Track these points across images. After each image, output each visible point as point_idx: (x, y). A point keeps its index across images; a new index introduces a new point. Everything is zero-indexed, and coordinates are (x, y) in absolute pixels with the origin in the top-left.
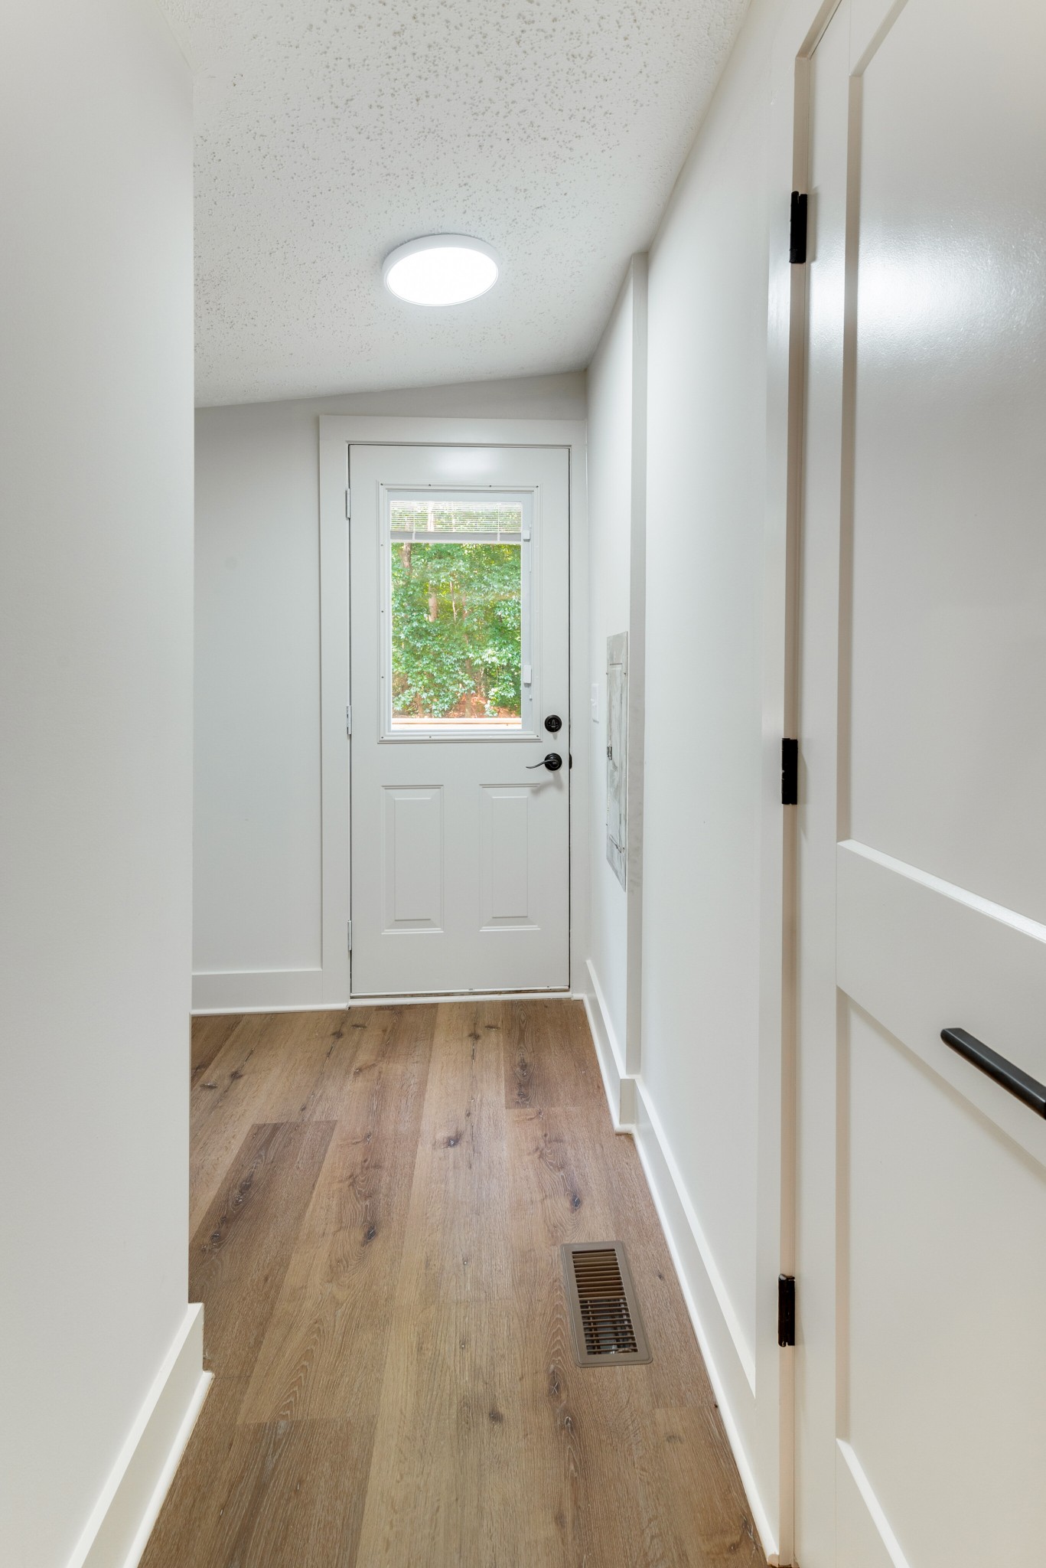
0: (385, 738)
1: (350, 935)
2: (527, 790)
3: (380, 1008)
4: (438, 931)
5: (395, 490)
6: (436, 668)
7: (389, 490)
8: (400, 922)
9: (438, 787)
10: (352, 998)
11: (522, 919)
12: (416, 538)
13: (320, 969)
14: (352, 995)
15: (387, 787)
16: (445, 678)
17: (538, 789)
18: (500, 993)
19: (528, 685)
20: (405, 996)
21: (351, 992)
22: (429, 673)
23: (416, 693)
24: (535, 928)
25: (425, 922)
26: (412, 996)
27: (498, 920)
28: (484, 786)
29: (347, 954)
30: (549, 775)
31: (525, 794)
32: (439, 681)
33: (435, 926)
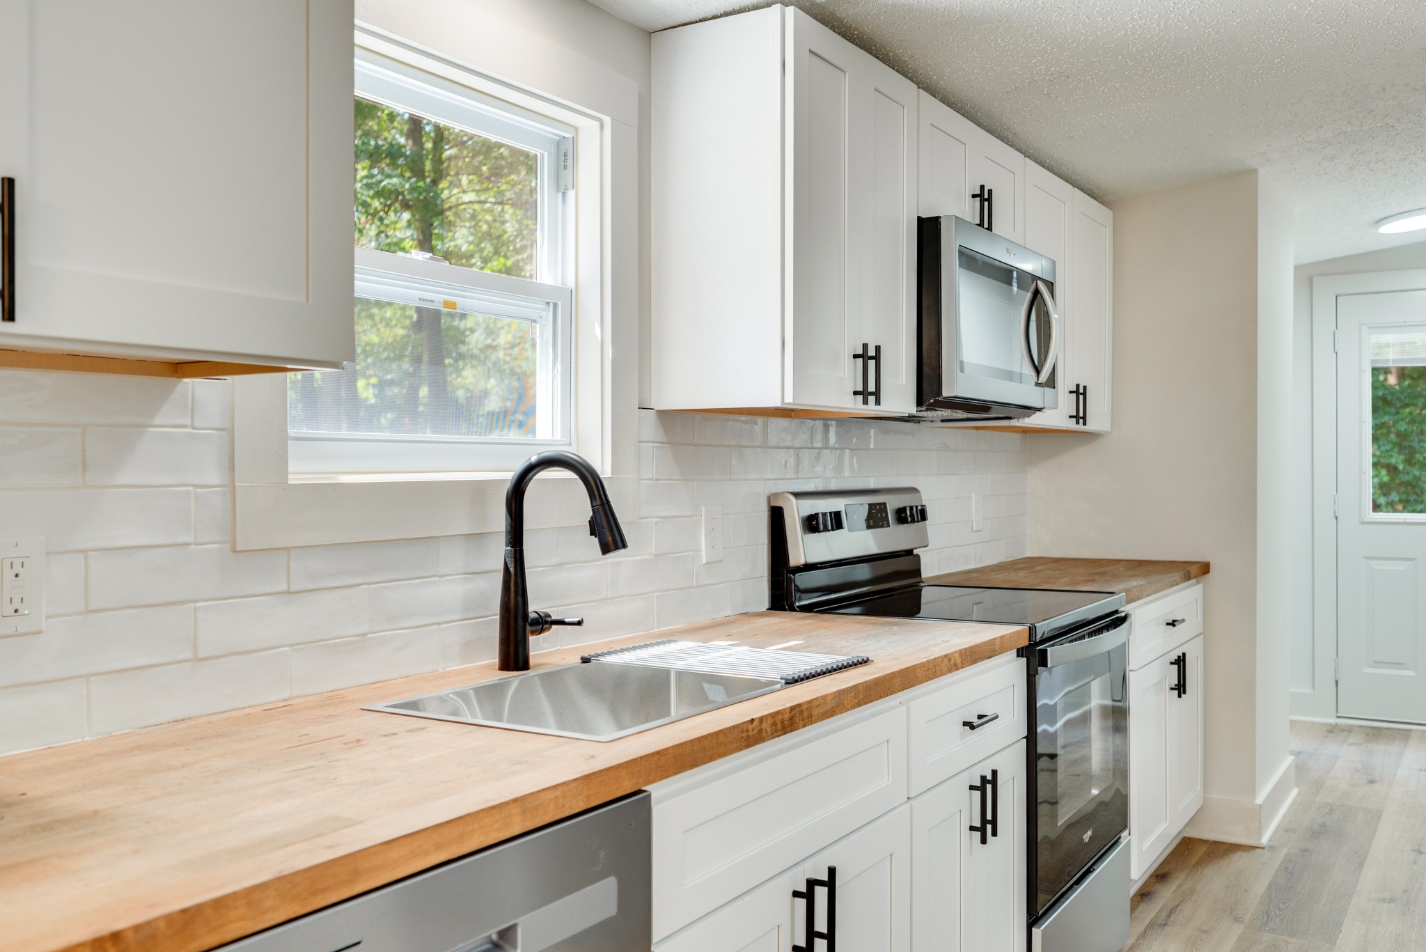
0: (1366, 520)
1: (1336, 669)
3: (1360, 727)
4: (1411, 674)
5: (1375, 328)
7: (1370, 328)
8: (1378, 664)
9: (1411, 559)
10: (1338, 717)
12: (1393, 363)
13: (1310, 691)
14: (1339, 715)
15: (1367, 558)
20: (1382, 721)
21: (1337, 712)
25: (1400, 665)
29: (1334, 683)
33: (1409, 670)
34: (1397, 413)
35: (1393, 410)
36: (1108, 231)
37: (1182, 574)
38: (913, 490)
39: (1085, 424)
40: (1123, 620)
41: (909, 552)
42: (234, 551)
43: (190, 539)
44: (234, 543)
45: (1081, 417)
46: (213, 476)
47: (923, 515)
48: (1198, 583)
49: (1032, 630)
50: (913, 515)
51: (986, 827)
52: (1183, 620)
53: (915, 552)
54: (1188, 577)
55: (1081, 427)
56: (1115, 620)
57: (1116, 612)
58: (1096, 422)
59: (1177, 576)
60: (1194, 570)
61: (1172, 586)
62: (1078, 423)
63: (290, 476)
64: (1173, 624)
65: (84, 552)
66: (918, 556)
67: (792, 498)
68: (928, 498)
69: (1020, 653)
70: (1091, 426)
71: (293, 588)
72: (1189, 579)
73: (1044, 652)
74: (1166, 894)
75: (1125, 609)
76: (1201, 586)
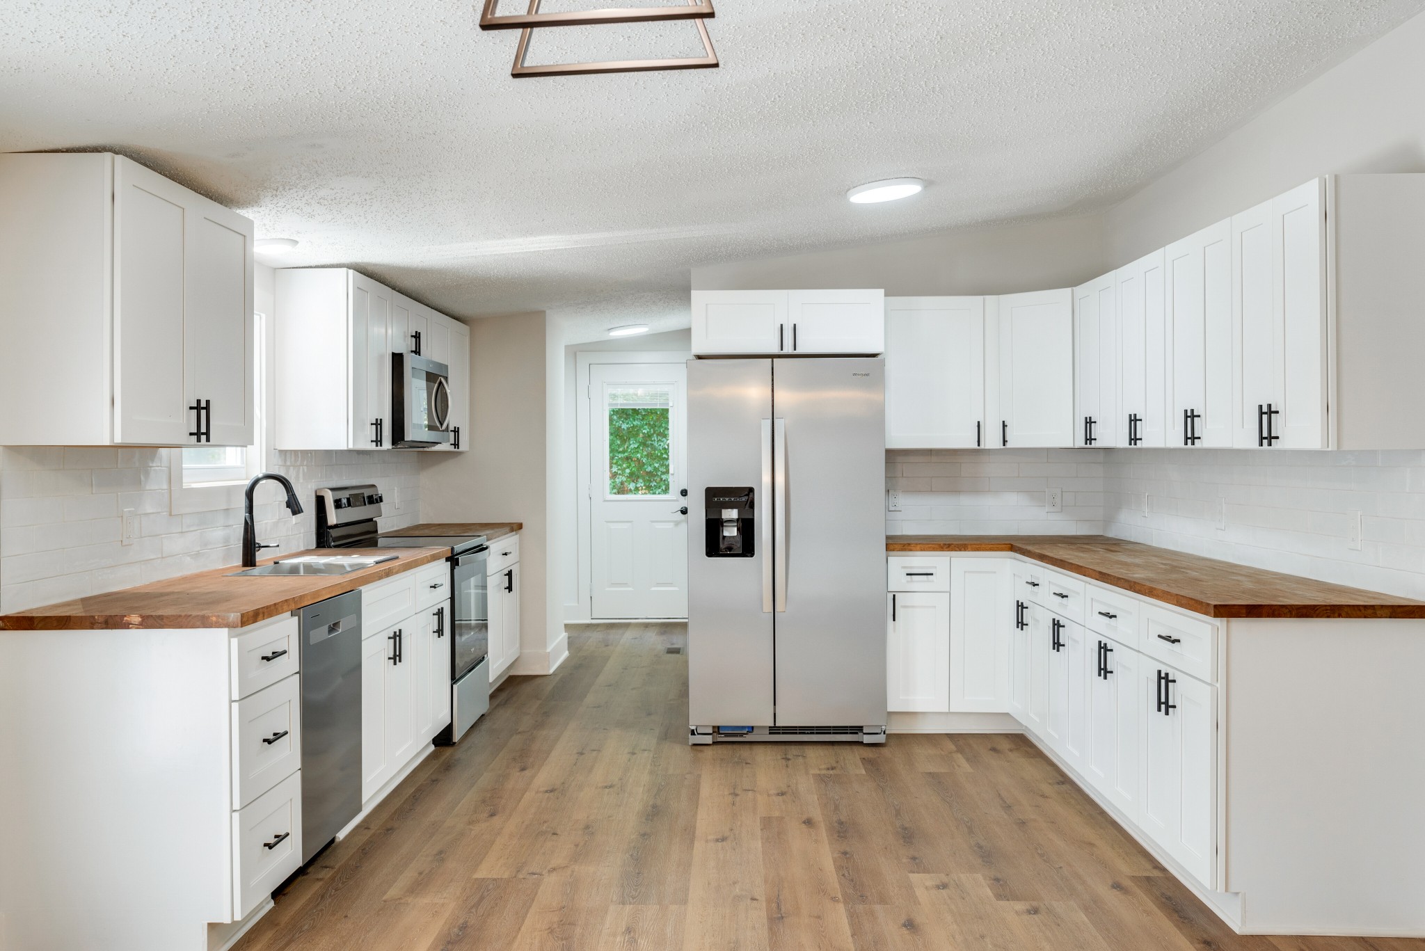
0: (606, 500)
1: (591, 590)
2: (672, 524)
3: (604, 623)
4: (631, 589)
5: (611, 385)
6: (645, 453)
7: (608, 384)
8: (614, 585)
9: (631, 522)
10: (592, 619)
11: (670, 584)
13: (577, 605)
15: (607, 522)
16: (657, 465)
17: (677, 523)
18: (660, 619)
19: (673, 474)
20: (616, 619)
21: (591, 616)
22: (638, 460)
23: (622, 483)
24: (676, 589)
25: (625, 585)
26: (619, 619)
27: (659, 584)
28: (652, 522)
29: (589, 599)
30: (683, 516)
31: (671, 525)
32: (649, 469)
33: (630, 587)
34: (643, 419)
35: (640, 417)
36: (467, 339)
37: (509, 528)
38: (373, 486)
39: (458, 448)
40: (486, 548)
41: (371, 520)
42: (171, 515)
43: (159, 510)
44: (171, 512)
45: (456, 445)
46: (165, 486)
47: (381, 499)
48: (516, 534)
49: (453, 549)
50: (375, 500)
51: (440, 632)
52: (511, 553)
53: (374, 519)
54: (512, 530)
55: (456, 450)
56: (481, 549)
57: (482, 545)
58: (464, 446)
59: (507, 529)
60: (515, 527)
61: (505, 534)
62: (455, 448)
63: (184, 485)
64: (506, 554)
65: (140, 515)
66: (376, 522)
67: (329, 491)
68: (381, 490)
69: (447, 560)
70: (461, 449)
71: (183, 531)
72: (513, 531)
73: (458, 559)
74: (503, 696)
75: (486, 544)
76: (518, 536)
